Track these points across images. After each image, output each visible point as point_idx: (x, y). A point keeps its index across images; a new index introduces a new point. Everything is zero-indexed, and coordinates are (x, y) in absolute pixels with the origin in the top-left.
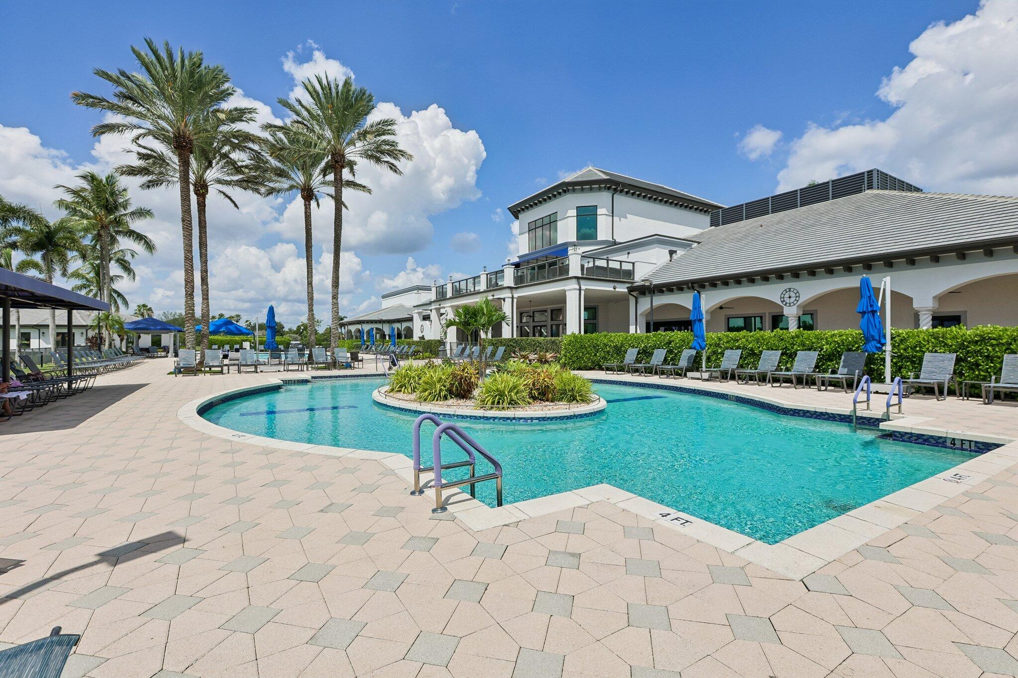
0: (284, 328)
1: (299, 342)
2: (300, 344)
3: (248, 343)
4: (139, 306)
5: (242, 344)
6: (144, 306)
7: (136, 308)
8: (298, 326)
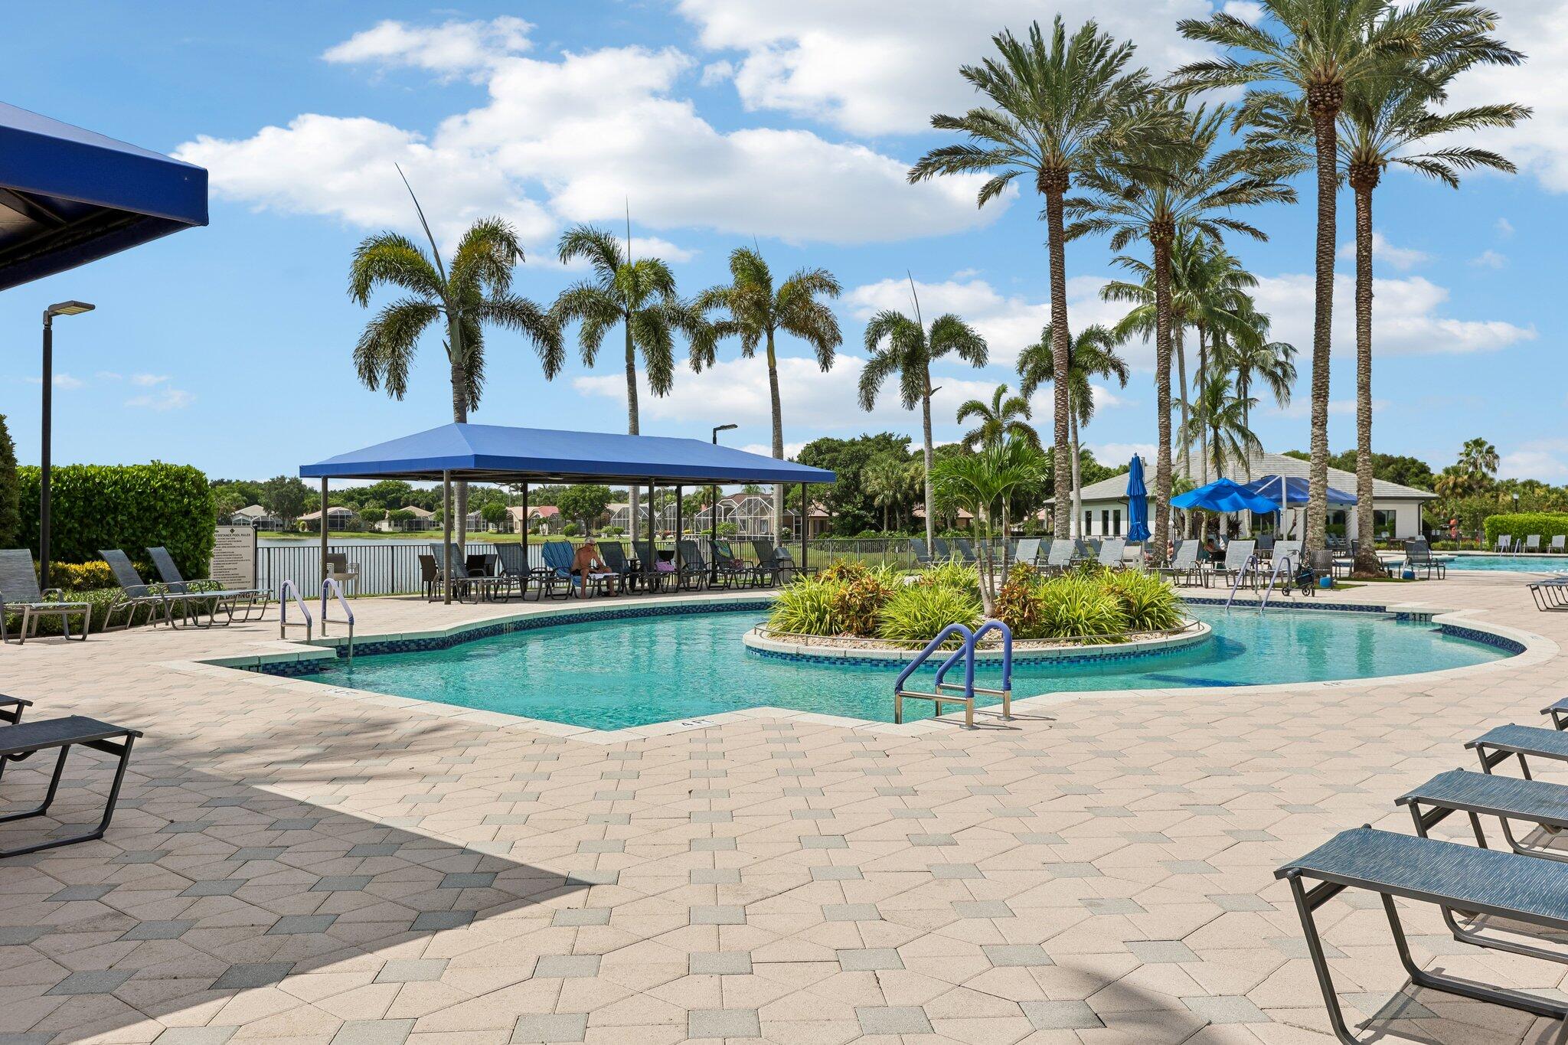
4: (1467, 445)
6: (1478, 443)
7: (1463, 449)
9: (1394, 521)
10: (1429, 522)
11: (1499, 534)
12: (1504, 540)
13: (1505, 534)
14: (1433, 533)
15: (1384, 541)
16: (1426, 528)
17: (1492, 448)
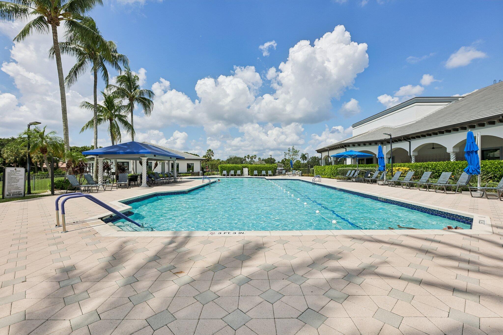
0: (275, 161)
1: (283, 168)
2: (283, 169)
3: (247, 169)
4: (208, 150)
5: (243, 169)
6: (210, 150)
7: (207, 151)
8: (282, 160)
9: (193, 167)
10: (203, 167)
11: (223, 170)
12: (225, 172)
13: (225, 170)
14: (204, 170)
15: (191, 173)
16: (202, 169)
17: (212, 151)
